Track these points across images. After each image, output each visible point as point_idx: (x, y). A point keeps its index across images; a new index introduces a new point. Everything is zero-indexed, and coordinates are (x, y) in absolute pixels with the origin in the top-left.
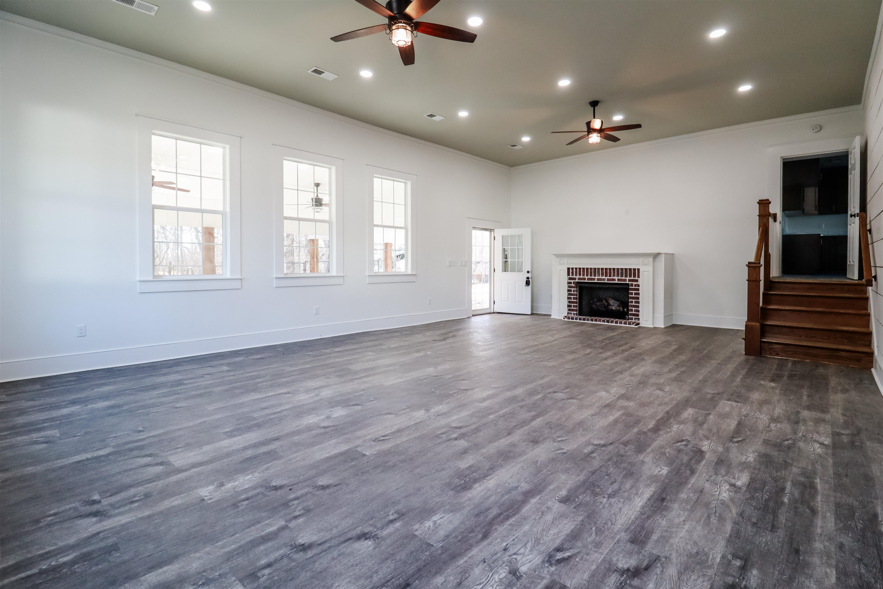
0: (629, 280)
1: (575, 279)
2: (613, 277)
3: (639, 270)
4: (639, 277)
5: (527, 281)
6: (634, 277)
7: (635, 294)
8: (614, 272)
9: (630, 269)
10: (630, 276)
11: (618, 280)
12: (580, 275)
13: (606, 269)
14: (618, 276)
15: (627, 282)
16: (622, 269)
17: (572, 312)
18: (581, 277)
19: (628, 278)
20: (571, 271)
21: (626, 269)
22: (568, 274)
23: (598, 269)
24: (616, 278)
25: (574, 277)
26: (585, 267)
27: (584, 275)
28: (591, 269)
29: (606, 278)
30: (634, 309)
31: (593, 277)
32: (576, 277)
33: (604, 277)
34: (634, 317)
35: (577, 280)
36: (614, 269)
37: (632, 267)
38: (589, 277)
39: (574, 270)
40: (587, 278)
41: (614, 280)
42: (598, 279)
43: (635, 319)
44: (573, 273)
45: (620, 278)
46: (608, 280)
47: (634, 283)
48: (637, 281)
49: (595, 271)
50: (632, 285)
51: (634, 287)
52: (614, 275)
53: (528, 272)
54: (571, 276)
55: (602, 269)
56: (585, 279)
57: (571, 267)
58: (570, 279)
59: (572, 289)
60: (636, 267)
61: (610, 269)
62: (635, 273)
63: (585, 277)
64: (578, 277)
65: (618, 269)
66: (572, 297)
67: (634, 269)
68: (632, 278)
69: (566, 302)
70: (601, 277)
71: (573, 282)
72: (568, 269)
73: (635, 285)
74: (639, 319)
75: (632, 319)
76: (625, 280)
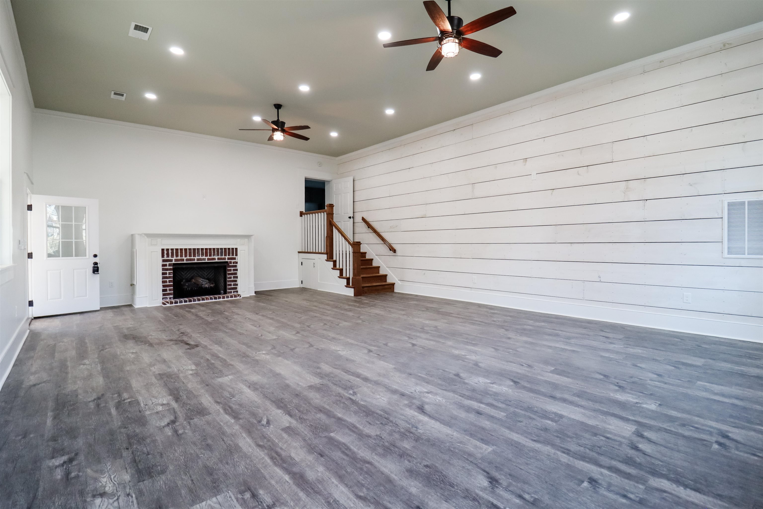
0: (228, 259)
1: (171, 260)
2: (213, 256)
3: (236, 249)
4: (236, 255)
5: (94, 267)
6: (232, 256)
7: (234, 270)
8: (214, 252)
9: (229, 249)
10: (229, 255)
11: (218, 259)
12: (177, 256)
13: (206, 249)
14: (218, 255)
15: (227, 260)
16: (221, 249)
17: (168, 297)
18: (179, 258)
19: (227, 257)
20: (165, 252)
21: (225, 249)
22: (163, 256)
23: (198, 249)
24: (216, 257)
25: (170, 258)
26: (184, 247)
27: (181, 256)
28: (190, 249)
29: (206, 258)
30: (232, 283)
31: (192, 258)
32: (172, 259)
33: (204, 257)
34: (232, 291)
35: (174, 262)
36: (214, 249)
37: (231, 247)
38: (188, 257)
39: (170, 251)
40: (185, 258)
41: (214, 259)
42: (198, 260)
43: (234, 292)
44: (168, 254)
45: (220, 257)
46: (208, 259)
47: (233, 261)
48: (235, 259)
49: (195, 251)
50: (231, 263)
51: (232, 264)
52: (214, 255)
53: (95, 256)
54: (165, 258)
55: (202, 249)
56: (183, 260)
57: (165, 248)
58: (164, 261)
59: (168, 272)
60: (234, 247)
61: (210, 249)
62: (234, 251)
63: (184, 258)
64: (175, 258)
65: (218, 249)
66: (168, 280)
67: (233, 249)
68: (231, 257)
69: (160, 288)
70: (201, 257)
71: (169, 264)
72: (163, 250)
73: (234, 263)
74: (237, 292)
75: (231, 292)
76: (225, 259)
